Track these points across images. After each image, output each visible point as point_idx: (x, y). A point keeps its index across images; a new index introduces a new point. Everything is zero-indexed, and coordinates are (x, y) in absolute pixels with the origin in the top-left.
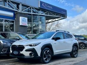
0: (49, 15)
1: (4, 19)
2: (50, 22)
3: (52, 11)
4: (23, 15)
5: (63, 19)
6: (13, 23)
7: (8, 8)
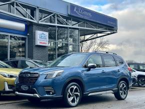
0: (85, 28)
1: (9, 35)
2: (87, 40)
3: (92, 20)
4: (41, 28)
5: (111, 34)
6: (24, 42)
7: (15, 15)
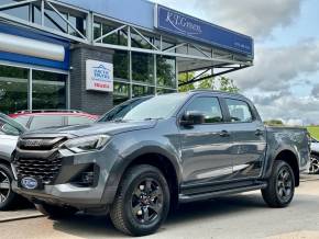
0: (189, 56)
1: (31, 68)
4: (99, 54)
5: (241, 68)
6: (63, 84)
7: (43, 27)
